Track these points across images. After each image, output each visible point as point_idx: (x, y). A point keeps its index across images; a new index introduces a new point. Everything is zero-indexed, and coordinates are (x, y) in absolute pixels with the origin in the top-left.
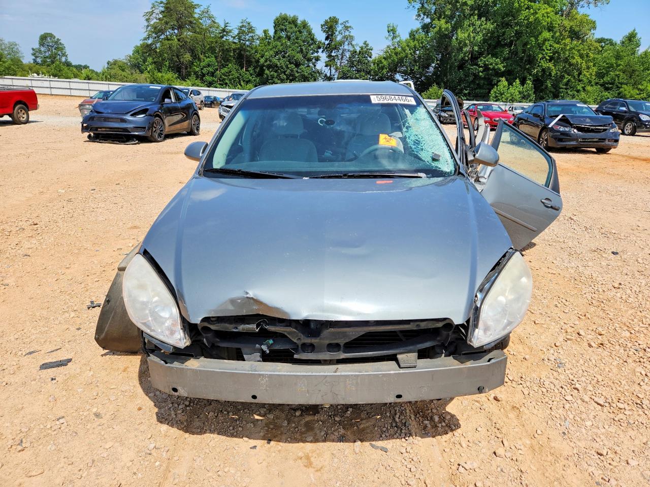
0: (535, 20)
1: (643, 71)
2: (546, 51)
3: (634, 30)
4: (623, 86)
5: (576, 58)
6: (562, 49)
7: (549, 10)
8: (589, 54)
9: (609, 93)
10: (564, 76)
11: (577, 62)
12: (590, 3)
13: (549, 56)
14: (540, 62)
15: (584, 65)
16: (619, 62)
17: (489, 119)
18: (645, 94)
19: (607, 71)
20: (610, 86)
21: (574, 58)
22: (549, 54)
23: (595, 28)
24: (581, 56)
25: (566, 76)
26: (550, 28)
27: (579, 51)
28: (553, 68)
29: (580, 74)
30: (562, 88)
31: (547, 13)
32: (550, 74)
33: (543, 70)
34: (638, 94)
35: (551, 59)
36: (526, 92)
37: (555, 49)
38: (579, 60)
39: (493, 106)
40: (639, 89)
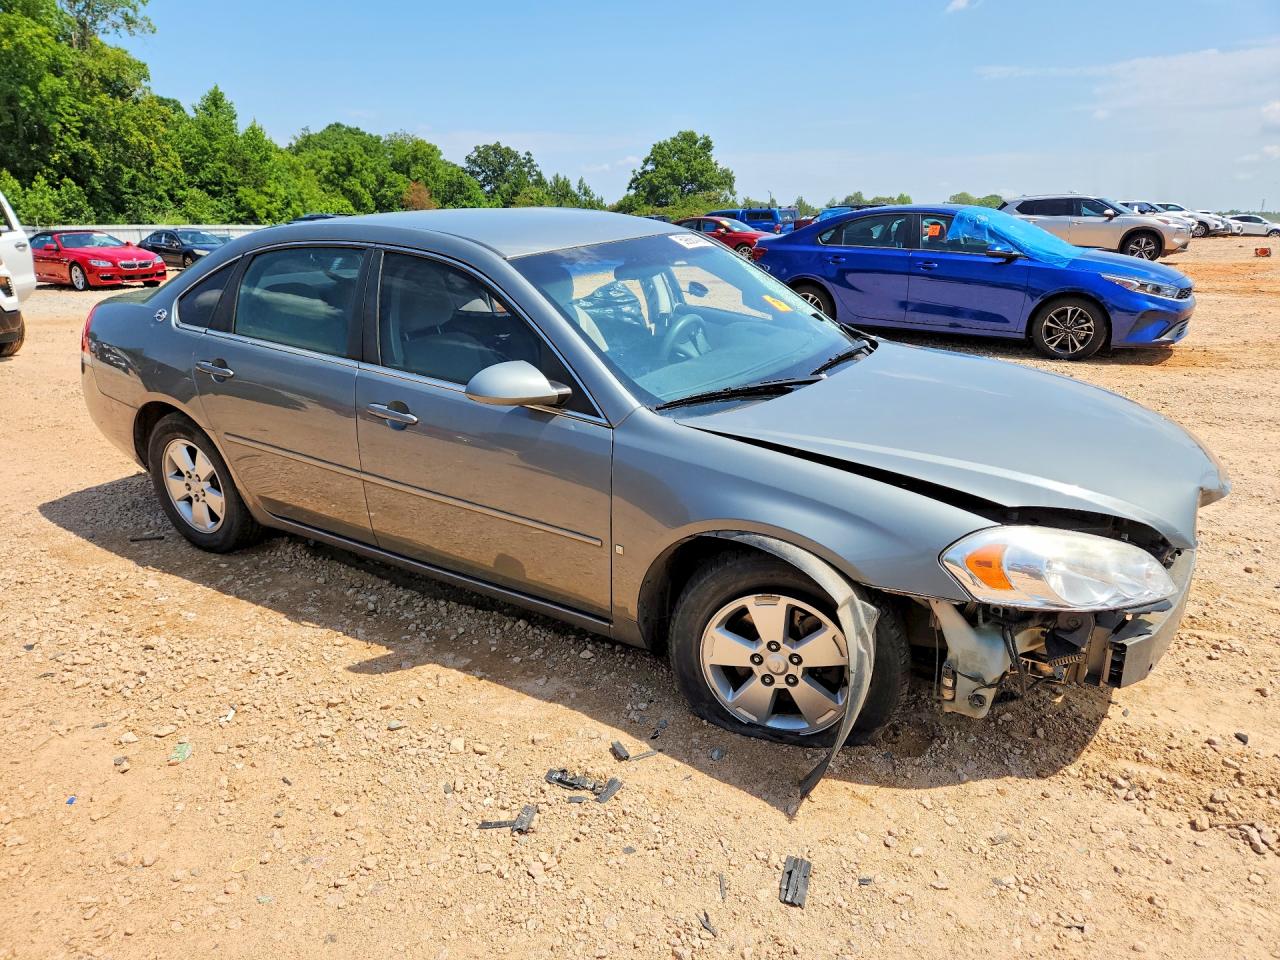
0: (17, 47)
1: (260, 161)
2: (67, 117)
3: (216, 87)
4: (240, 188)
5: (135, 133)
6: (98, 114)
7: (40, 30)
8: (155, 126)
9: (220, 201)
10: (118, 169)
11: (140, 142)
12: (118, 27)
13: (77, 128)
14: (61, 140)
15: (156, 150)
16: (216, 145)
17: (110, 264)
18: (279, 202)
19: (197, 160)
20: (217, 188)
21: (132, 135)
22: (75, 123)
23: (146, 77)
24: (144, 130)
25: (126, 170)
26: (57, 70)
27: (134, 119)
28: (95, 152)
29: (151, 163)
30: (126, 193)
31: (39, 36)
32: (92, 165)
33: (74, 157)
34: (268, 203)
35: (83, 134)
36: (71, 202)
37: (85, 114)
38: (144, 140)
39: (95, 235)
40: (266, 194)
